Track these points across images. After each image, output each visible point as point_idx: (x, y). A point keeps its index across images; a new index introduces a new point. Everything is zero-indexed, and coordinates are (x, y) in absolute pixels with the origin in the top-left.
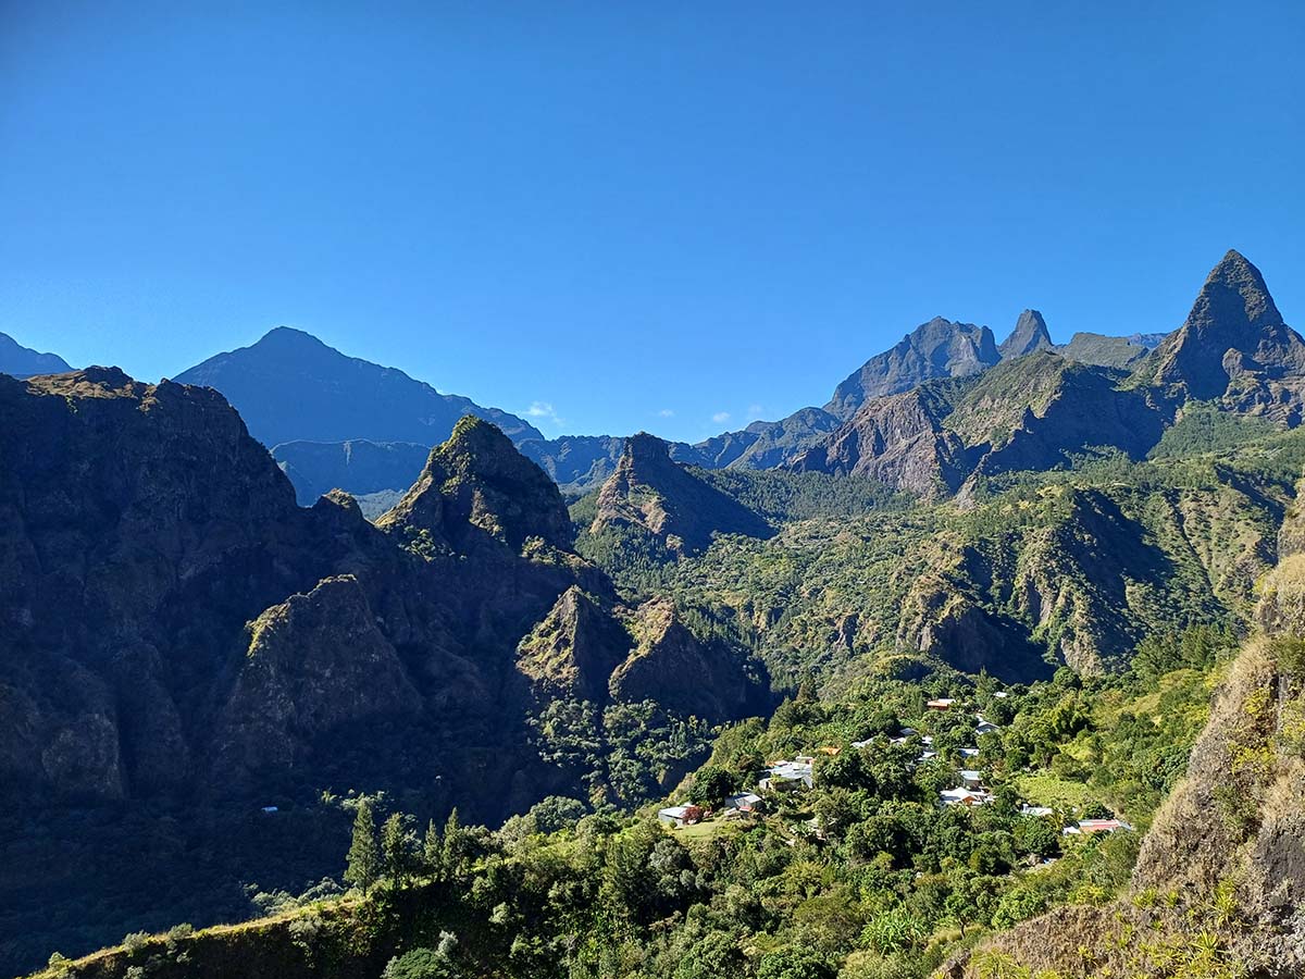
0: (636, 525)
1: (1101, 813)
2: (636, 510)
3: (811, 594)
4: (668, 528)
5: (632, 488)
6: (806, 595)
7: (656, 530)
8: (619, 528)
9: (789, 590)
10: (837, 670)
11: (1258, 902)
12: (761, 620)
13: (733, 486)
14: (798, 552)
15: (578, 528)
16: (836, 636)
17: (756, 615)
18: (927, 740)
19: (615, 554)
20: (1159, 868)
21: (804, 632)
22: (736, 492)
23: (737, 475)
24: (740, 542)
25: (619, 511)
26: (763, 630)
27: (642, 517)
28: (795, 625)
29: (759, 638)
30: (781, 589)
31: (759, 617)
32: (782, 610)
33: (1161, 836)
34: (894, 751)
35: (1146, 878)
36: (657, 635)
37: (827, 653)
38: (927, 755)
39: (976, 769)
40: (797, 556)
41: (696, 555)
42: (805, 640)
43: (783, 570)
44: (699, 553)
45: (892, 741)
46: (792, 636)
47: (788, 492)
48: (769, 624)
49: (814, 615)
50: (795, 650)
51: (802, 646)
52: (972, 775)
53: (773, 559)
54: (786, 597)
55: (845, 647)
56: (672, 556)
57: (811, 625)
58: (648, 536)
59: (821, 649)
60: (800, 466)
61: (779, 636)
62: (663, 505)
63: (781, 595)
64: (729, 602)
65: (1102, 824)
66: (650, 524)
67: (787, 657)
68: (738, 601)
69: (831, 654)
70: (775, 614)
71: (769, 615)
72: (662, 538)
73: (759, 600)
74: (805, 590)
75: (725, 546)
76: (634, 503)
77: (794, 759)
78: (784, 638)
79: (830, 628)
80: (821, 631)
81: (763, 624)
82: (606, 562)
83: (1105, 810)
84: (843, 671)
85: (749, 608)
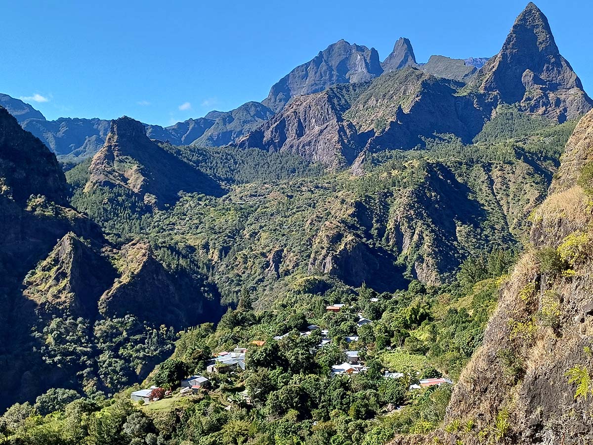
0: (120, 186)
1: (435, 374)
2: (120, 175)
3: (251, 236)
4: (145, 189)
5: (117, 159)
6: (247, 236)
7: (136, 191)
8: (106, 188)
9: (235, 233)
10: (268, 288)
11: (522, 423)
12: (214, 255)
13: (195, 158)
14: (242, 206)
15: (73, 189)
16: (268, 265)
17: (211, 252)
18: (325, 332)
19: (104, 208)
20: (463, 406)
21: (245, 263)
22: (197, 162)
23: (198, 150)
24: (200, 199)
25: (106, 175)
26: (216, 263)
27: (125, 180)
28: (239, 258)
29: (213, 267)
30: (230, 232)
31: (213, 253)
32: (229, 248)
33: (465, 384)
34: (302, 341)
35: (455, 413)
36: (136, 267)
37: (261, 277)
38: (324, 342)
39: (356, 349)
40: (241, 209)
41: (167, 209)
42: (246, 268)
43: (232, 218)
44: (169, 208)
45: (301, 334)
46: (237, 265)
47: (236, 163)
48: (220, 258)
49: (252, 251)
50: (238, 275)
51: (244, 273)
52: (353, 354)
53: (224, 211)
54: (233, 238)
55: (274, 272)
56: (148, 209)
57: (250, 257)
58: (130, 195)
59: (257, 274)
60: (244, 144)
61: (227, 266)
62: (142, 172)
63: (229, 237)
64: (191, 242)
65: (434, 381)
66: (131, 186)
67: (233, 281)
68: (198, 242)
69: (264, 278)
70: (225, 251)
71: (221, 251)
72: (140, 196)
73: (213, 241)
74: (246, 233)
75: (188, 202)
76: (119, 170)
77: (232, 350)
78: (231, 267)
79: (264, 259)
80: (257, 261)
81: (216, 258)
82: (96, 215)
83: (436, 372)
84: (272, 289)
85: (206, 247)
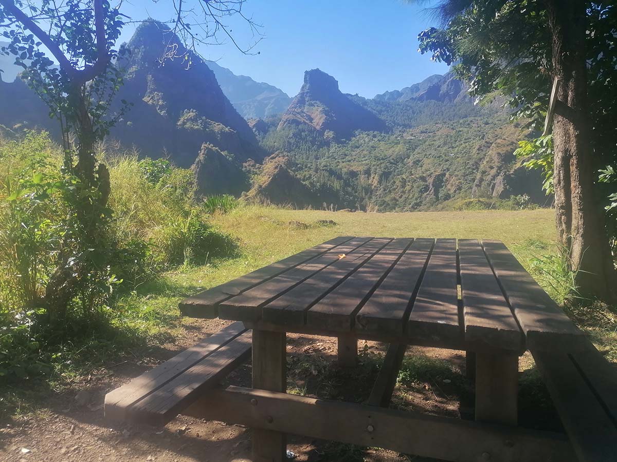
0: (305, 123)
2: (307, 116)
3: (414, 163)
4: (326, 126)
5: (307, 103)
6: (411, 164)
7: (318, 128)
8: (293, 126)
9: (400, 159)
13: (379, 108)
15: (269, 127)
16: (426, 189)
17: (372, 176)
19: (288, 141)
21: (403, 186)
22: (380, 112)
23: (383, 103)
24: (374, 136)
25: (295, 115)
26: (375, 187)
27: (311, 120)
28: (397, 182)
29: (371, 192)
30: (393, 159)
31: (373, 178)
32: (390, 173)
37: (418, 200)
41: (342, 143)
42: (404, 192)
43: (399, 149)
44: (345, 142)
46: (395, 189)
47: (414, 113)
48: (380, 182)
49: (412, 175)
50: (395, 199)
51: (400, 197)
53: (393, 144)
54: (396, 164)
55: (432, 196)
56: (327, 144)
57: (409, 181)
58: (312, 131)
60: (423, 97)
61: (385, 190)
62: (325, 112)
63: (391, 163)
64: (354, 168)
66: (315, 124)
67: (389, 205)
68: (361, 168)
69: (421, 202)
70: (385, 176)
71: (381, 176)
72: (321, 133)
73: (375, 167)
74: (410, 161)
75: (363, 138)
76: (308, 112)
78: (389, 191)
79: (422, 183)
80: (415, 185)
81: (375, 183)
82: (281, 147)
85: (368, 173)
